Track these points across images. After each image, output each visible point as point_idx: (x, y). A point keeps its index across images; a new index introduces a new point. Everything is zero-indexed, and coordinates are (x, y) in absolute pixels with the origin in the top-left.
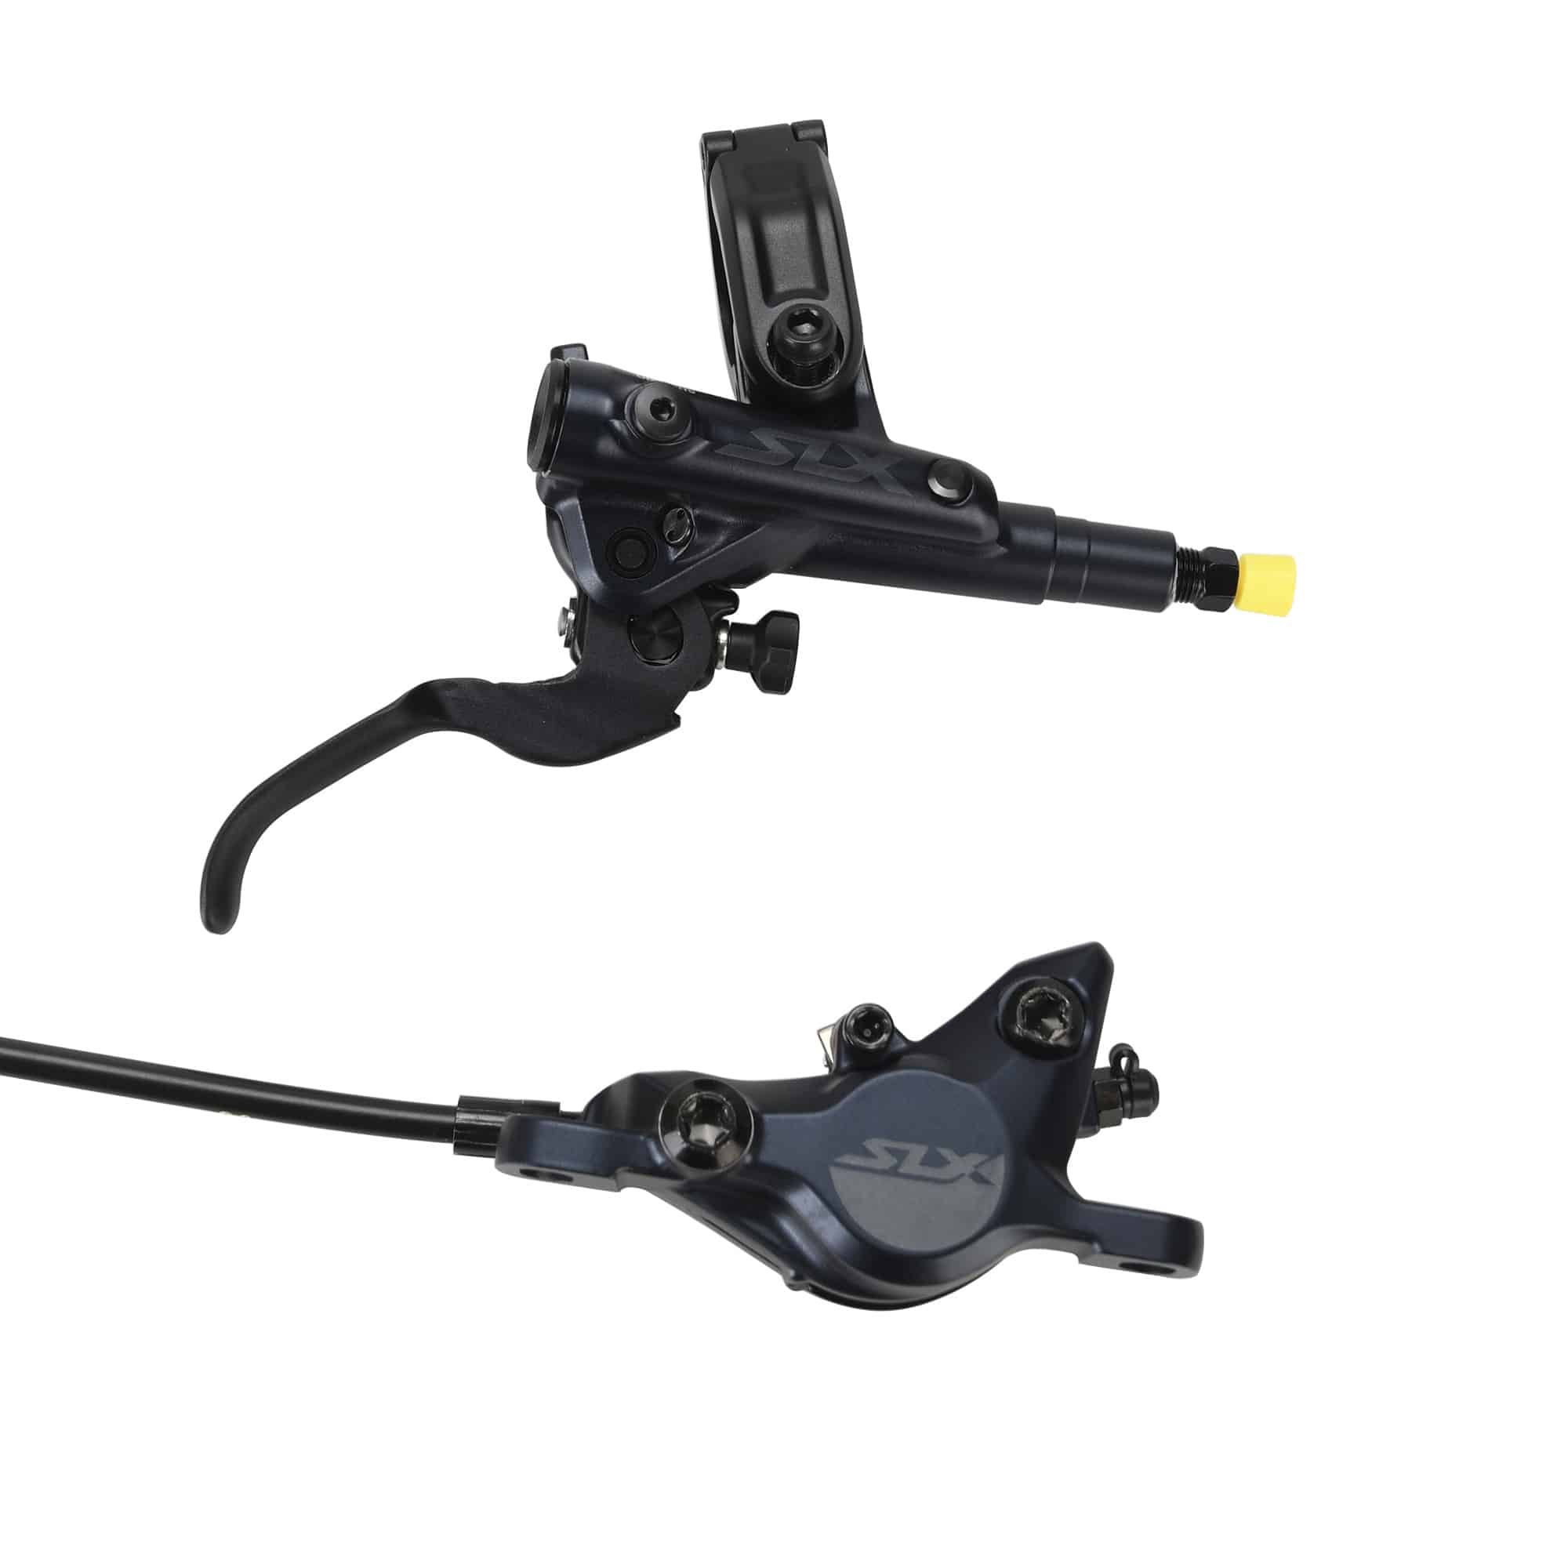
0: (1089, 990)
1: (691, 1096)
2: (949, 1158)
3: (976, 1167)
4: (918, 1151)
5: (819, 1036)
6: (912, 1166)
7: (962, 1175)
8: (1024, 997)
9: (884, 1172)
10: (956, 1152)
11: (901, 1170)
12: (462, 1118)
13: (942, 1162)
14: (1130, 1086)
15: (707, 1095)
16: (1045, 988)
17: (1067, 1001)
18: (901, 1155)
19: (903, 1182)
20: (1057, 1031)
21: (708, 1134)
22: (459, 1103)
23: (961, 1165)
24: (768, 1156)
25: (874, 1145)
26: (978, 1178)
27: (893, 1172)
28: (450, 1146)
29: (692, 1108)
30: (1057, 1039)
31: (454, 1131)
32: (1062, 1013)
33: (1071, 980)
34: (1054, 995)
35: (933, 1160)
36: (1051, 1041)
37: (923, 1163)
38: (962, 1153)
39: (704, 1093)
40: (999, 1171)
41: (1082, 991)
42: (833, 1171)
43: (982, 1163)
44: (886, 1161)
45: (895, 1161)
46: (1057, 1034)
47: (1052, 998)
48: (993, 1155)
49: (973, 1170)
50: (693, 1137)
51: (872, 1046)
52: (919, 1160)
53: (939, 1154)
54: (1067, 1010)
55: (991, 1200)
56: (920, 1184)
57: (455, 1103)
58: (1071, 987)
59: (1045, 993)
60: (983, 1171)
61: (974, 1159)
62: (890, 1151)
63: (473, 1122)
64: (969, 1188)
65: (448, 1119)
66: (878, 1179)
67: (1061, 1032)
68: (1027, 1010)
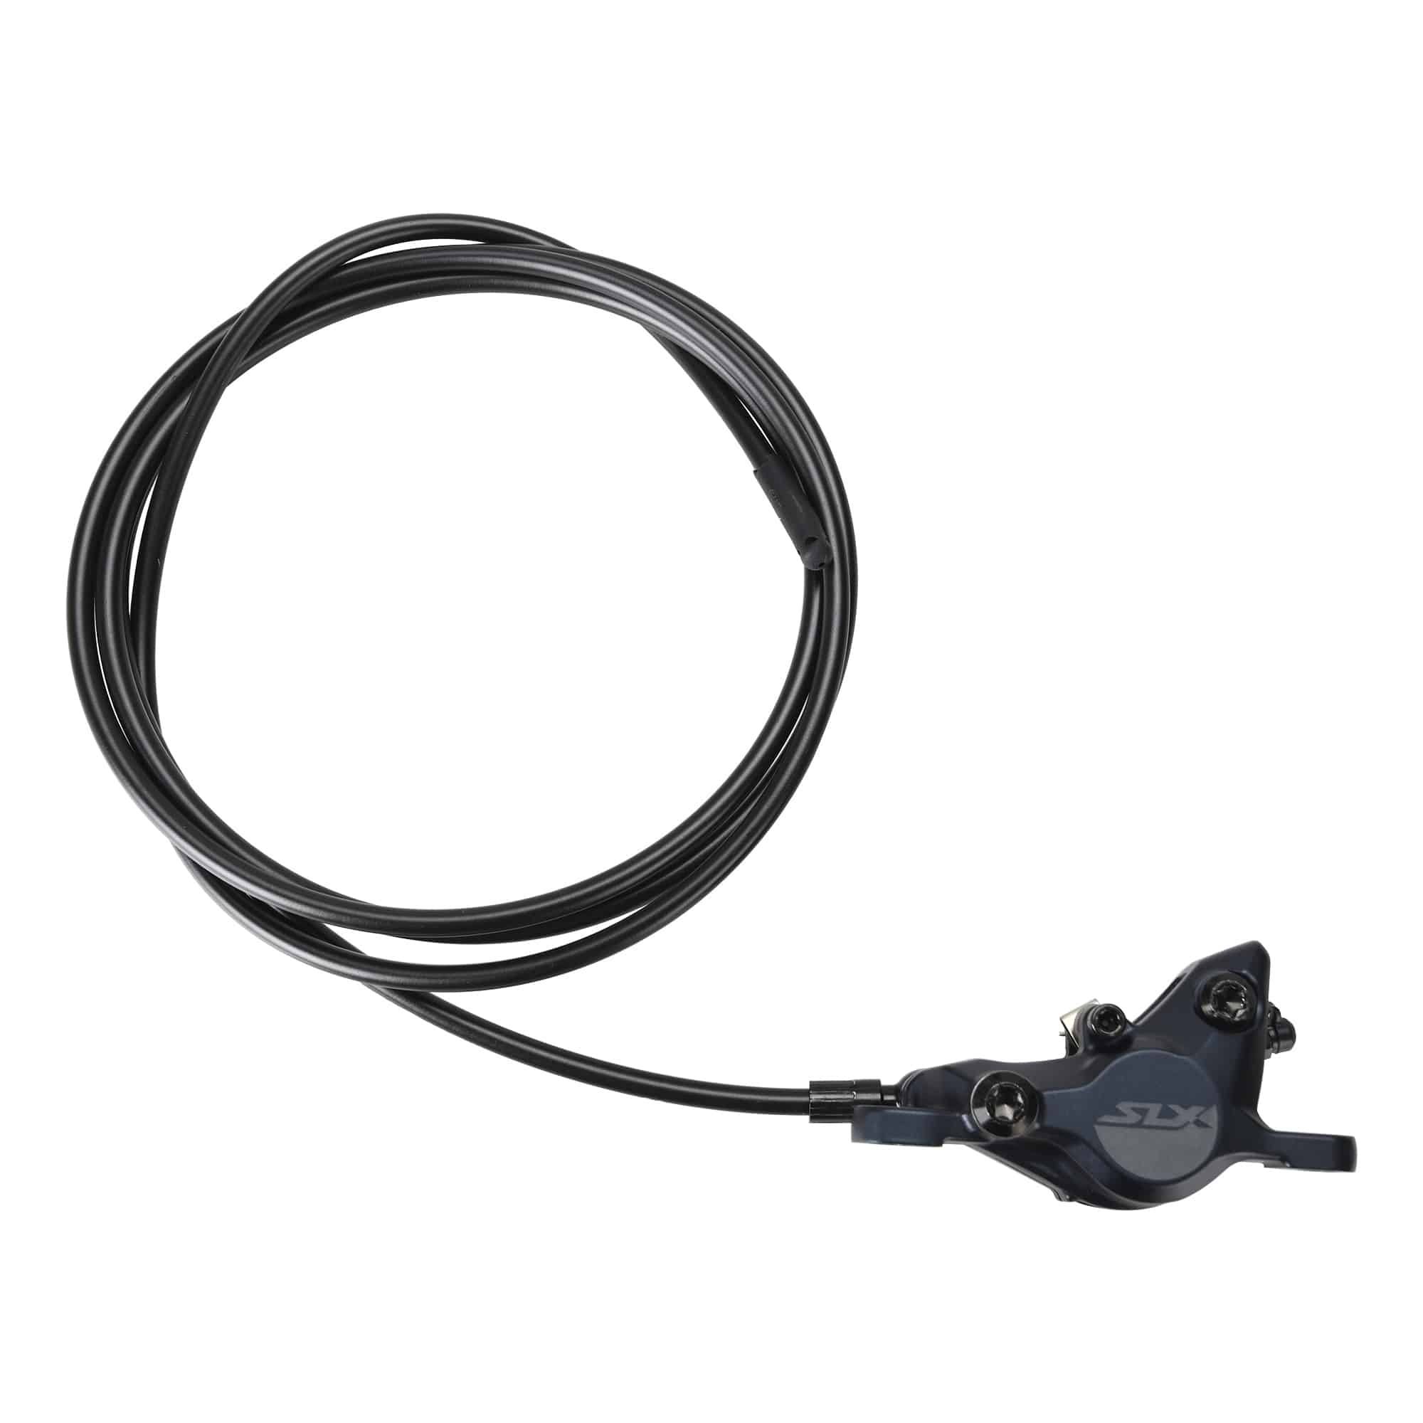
0: (1257, 978)
1: (994, 1087)
2: (1177, 1111)
3: (1198, 1116)
4: (1154, 1109)
5: (1062, 1022)
6: (1152, 1119)
7: (1188, 1123)
8: (1214, 989)
9: (1131, 1126)
10: (1183, 1107)
11: (1146, 1123)
12: (815, 1097)
13: (1173, 1115)
14: (1276, 1032)
15: (1005, 1084)
16: (1229, 981)
17: (1245, 989)
18: (1143, 1112)
19: (1146, 1131)
20: (1238, 1009)
21: (1007, 1112)
22: (811, 1085)
23: (1187, 1115)
24: (1049, 1122)
25: (1123, 1107)
26: (1199, 1123)
27: (1139, 1125)
28: (807, 1118)
29: (996, 1094)
30: (1240, 1017)
31: (810, 1108)
32: (1242, 997)
33: (1244, 972)
34: (1236, 986)
35: (1167, 1113)
36: (1237, 1019)
37: (1161, 1116)
38: (1186, 1107)
39: (1003, 1083)
40: (1213, 1117)
41: (1253, 978)
42: (1097, 1127)
43: (1201, 1113)
44: (1133, 1118)
45: (1140, 1117)
46: (1240, 1013)
47: (1234, 988)
48: (1208, 1106)
49: (1196, 1118)
50: (997, 1115)
51: (1112, 1034)
52: (1156, 1115)
53: (1169, 1108)
54: (1245, 994)
55: (1209, 1138)
56: (1159, 1132)
57: (807, 1087)
58: (1245, 977)
59: (1228, 984)
60: (1202, 1119)
61: (1195, 1110)
62: (1134, 1109)
63: (823, 1101)
64: (1193, 1130)
65: (805, 1099)
66: (1128, 1131)
67: (1243, 1011)
68: (1218, 996)
